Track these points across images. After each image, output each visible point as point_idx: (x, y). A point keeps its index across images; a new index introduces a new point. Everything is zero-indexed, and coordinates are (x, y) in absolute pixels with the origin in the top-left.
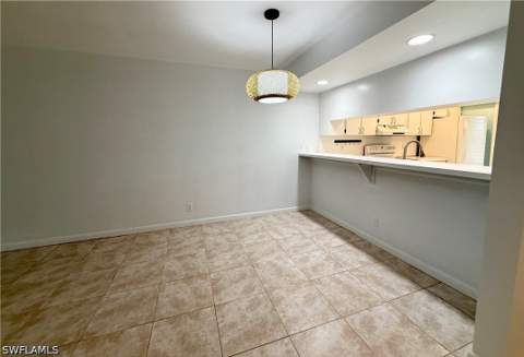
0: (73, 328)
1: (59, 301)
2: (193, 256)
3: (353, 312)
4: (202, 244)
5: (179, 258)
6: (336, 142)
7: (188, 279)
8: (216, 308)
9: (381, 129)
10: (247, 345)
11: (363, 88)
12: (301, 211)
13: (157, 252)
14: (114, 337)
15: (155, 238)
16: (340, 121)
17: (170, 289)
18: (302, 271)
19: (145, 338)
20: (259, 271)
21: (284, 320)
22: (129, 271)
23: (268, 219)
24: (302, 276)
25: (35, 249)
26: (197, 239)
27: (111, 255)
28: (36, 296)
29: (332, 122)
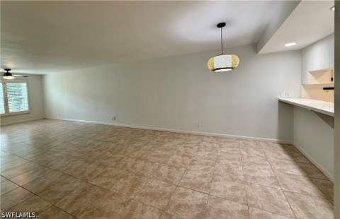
0: (145, 156)
1: (145, 147)
2: (191, 148)
3: (258, 207)
4: (198, 144)
5: (185, 147)
6: (325, 89)
7: (183, 156)
8: (187, 170)
10: (189, 187)
13: (179, 142)
14: (152, 163)
15: (181, 136)
17: (175, 156)
18: (244, 176)
19: (159, 167)
20: (217, 165)
21: (212, 189)
22: (166, 145)
23: (247, 142)
24: (242, 178)
25: (146, 130)
26: (197, 141)
27: (164, 138)
28: (141, 144)
29: (311, 72)
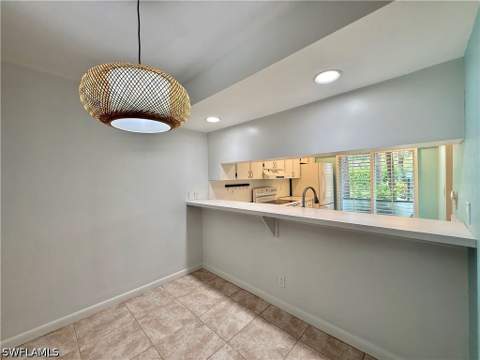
6: (227, 186)
9: (267, 173)
11: (253, 131)
12: (191, 274)
16: (231, 164)
29: (223, 165)
